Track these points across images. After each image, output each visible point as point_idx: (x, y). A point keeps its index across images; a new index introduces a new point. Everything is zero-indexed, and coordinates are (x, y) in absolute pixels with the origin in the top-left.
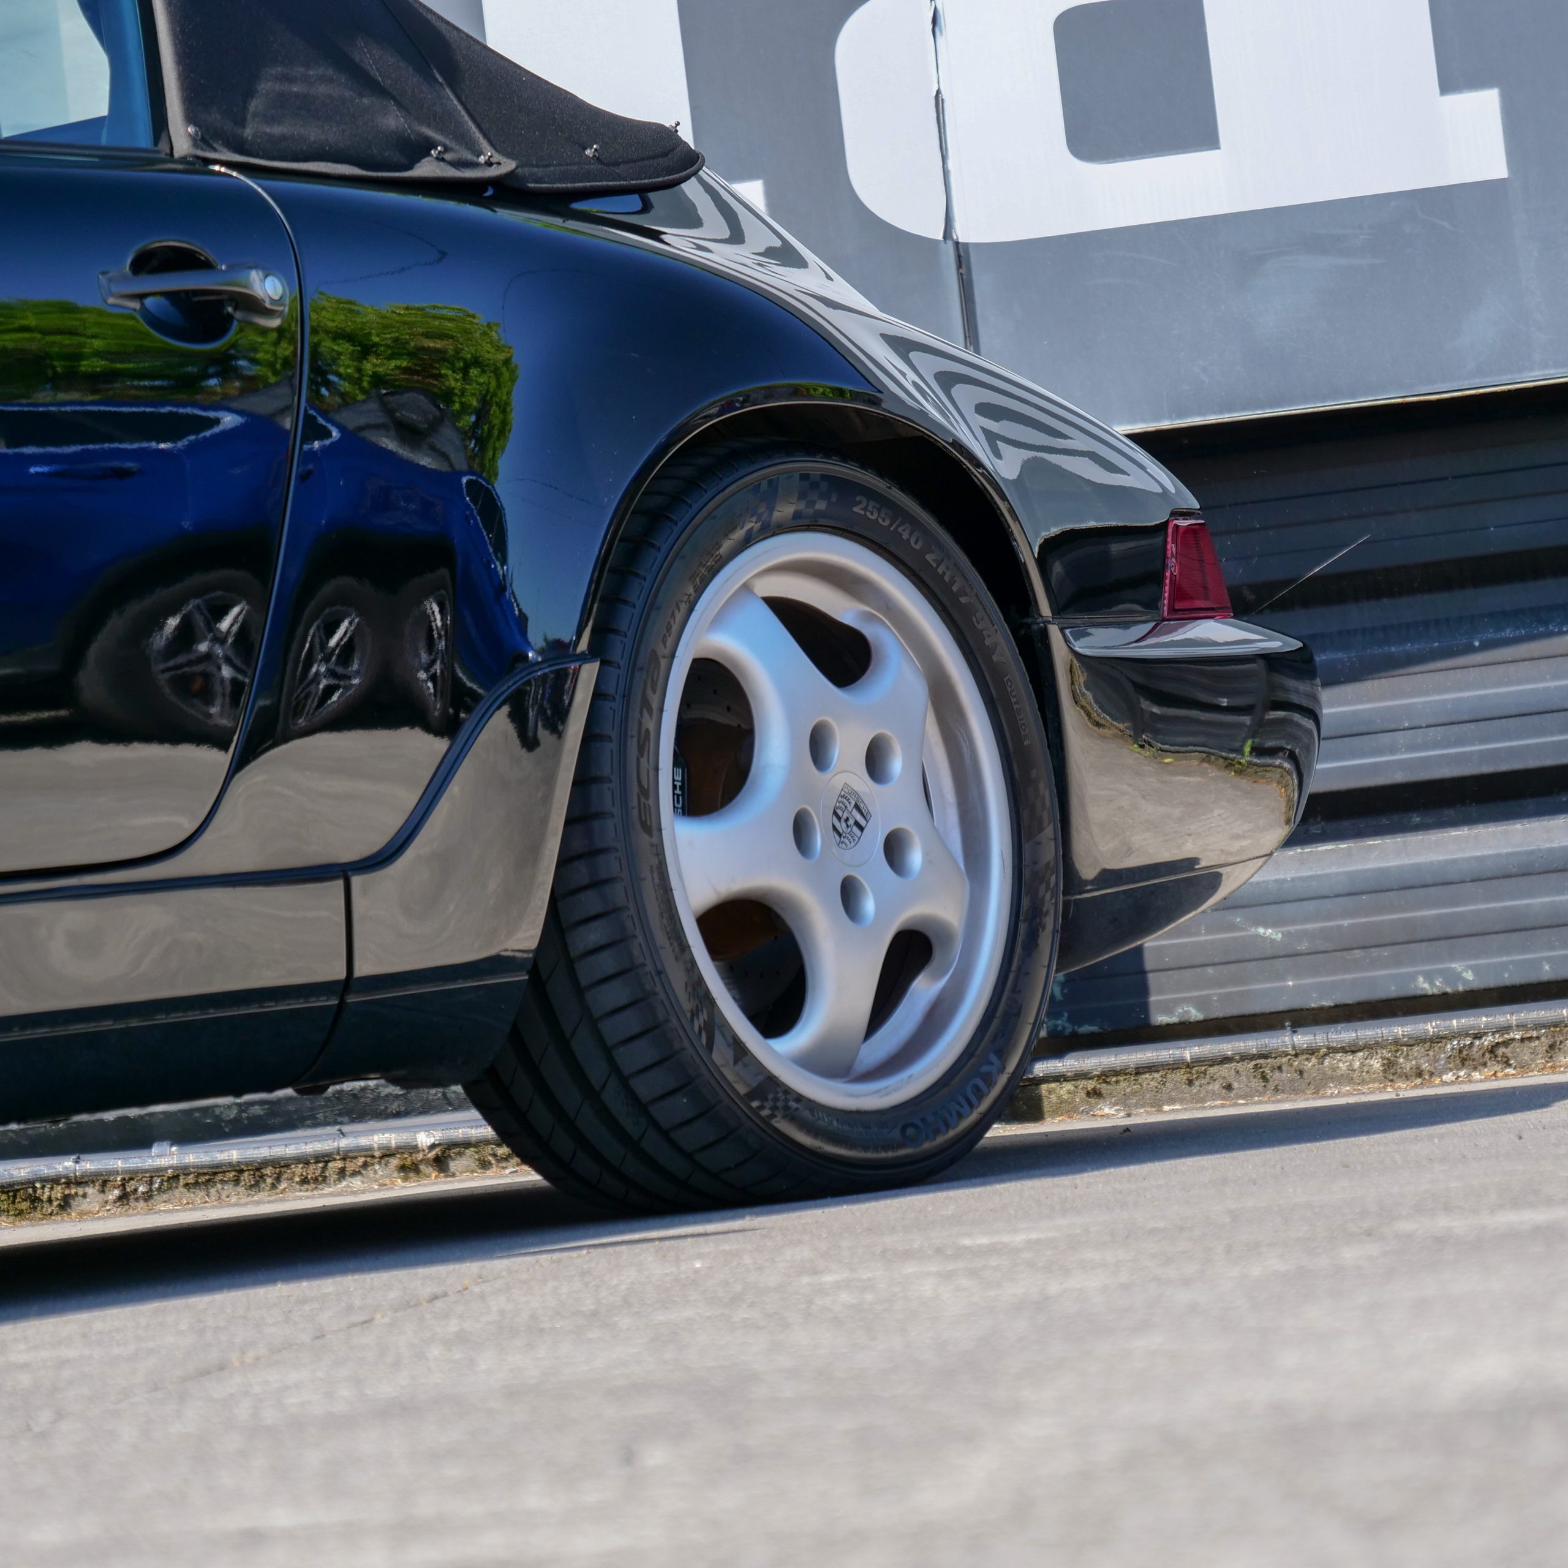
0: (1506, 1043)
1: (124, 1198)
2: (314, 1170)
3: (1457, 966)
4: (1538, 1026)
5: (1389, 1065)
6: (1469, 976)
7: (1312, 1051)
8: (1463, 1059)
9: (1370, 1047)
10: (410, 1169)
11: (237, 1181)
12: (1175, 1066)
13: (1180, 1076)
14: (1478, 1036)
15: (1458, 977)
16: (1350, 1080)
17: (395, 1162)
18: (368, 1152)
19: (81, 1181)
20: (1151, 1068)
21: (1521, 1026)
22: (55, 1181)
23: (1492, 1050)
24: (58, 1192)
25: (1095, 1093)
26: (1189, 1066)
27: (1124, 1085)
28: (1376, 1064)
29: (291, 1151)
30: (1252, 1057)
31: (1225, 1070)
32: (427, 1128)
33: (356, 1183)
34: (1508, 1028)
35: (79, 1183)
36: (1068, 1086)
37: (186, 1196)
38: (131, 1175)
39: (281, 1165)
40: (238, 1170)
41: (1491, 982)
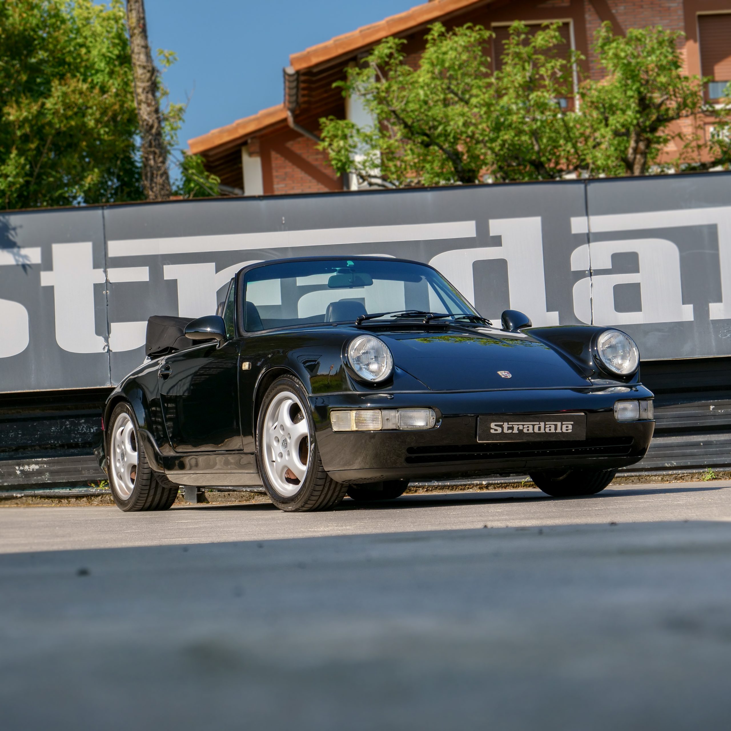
1: (427, 490)
2: (463, 487)
3: (673, 462)
4: (690, 473)
5: (662, 479)
6: (675, 464)
7: (648, 476)
8: (676, 479)
9: (659, 476)
10: (480, 488)
11: (448, 489)
12: (624, 477)
13: (624, 479)
14: (679, 475)
15: (673, 464)
16: (655, 481)
17: (478, 487)
18: (473, 484)
19: (420, 487)
21: (686, 473)
22: (414, 487)
23: (681, 477)
28: (660, 478)
29: (459, 483)
30: (637, 476)
31: (632, 478)
32: (485, 480)
33: (471, 490)
34: (684, 473)
37: (439, 490)
38: (429, 486)
39: (457, 486)
40: (449, 486)
41: (679, 465)
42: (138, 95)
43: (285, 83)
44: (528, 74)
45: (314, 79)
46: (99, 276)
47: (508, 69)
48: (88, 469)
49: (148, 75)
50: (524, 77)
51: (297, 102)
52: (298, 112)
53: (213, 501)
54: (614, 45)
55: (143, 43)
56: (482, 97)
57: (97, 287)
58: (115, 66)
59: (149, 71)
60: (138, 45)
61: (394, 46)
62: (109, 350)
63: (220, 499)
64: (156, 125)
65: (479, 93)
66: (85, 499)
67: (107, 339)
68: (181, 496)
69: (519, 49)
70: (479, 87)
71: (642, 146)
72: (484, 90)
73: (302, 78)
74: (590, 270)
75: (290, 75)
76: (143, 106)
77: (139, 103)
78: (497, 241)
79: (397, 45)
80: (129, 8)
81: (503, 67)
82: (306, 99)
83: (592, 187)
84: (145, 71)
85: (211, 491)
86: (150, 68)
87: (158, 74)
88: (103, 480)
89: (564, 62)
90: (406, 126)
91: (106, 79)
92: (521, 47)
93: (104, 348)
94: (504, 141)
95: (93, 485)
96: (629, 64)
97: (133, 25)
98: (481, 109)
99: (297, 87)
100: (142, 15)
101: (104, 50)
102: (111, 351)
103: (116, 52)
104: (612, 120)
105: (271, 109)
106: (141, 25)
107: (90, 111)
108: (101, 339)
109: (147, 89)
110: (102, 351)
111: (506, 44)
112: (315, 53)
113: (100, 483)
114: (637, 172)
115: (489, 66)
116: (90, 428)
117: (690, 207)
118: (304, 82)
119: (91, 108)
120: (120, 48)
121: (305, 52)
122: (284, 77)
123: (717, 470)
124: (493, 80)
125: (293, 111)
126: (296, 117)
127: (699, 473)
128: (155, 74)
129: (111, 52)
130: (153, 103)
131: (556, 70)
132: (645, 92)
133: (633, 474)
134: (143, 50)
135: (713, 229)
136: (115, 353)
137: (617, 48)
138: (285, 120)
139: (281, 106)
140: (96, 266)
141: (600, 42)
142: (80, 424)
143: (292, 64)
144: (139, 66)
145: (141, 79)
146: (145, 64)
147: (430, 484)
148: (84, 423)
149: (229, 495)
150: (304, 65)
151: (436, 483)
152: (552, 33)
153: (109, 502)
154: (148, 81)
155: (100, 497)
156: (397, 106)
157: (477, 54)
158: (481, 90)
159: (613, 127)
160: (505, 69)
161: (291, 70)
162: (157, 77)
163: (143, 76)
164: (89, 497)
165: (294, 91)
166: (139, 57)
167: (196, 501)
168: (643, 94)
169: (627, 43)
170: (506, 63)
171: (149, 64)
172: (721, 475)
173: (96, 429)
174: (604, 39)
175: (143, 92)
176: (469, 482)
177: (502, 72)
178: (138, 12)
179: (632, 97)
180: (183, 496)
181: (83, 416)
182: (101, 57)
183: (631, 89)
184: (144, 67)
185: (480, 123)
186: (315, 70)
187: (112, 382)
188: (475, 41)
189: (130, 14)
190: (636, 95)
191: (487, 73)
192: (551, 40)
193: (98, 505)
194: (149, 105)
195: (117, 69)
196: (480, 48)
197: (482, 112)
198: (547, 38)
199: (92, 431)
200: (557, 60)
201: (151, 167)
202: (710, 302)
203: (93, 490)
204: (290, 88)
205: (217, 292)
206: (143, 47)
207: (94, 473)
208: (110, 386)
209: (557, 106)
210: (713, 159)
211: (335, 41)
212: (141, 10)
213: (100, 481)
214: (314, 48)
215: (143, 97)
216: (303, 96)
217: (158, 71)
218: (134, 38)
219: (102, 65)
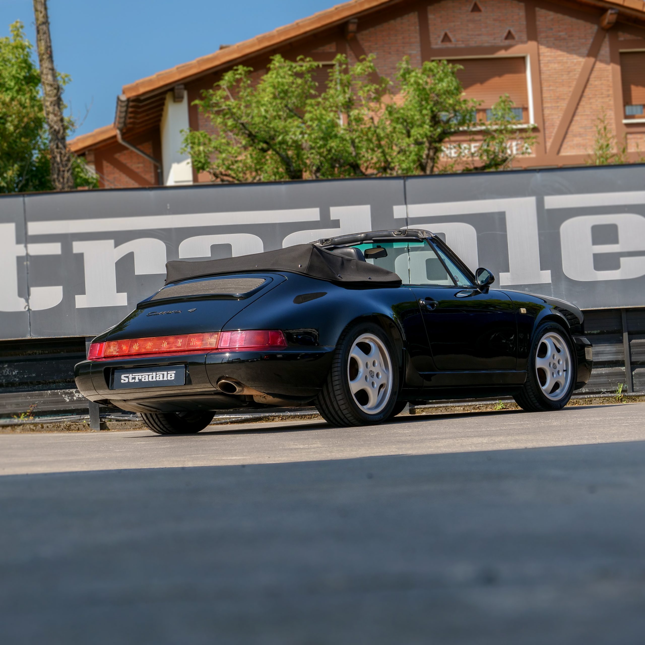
0: (480, 407)
1: (282, 419)
2: (310, 417)
5: (464, 409)
7: (453, 406)
8: (474, 409)
9: (461, 406)
13: (435, 409)
14: (476, 406)
16: (459, 410)
19: (276, 417)
20: (431, 408)
22: (272, 416)
24: (272, 418)
25: (423, 411)
26: (436, 408)
27: (427, 410)
28: (462, 409)
29: (307, 413)
30: (445, 407)
31: (441, 409)
35: (275, 417)
36: (419, 410)
37: (291, 419)
38: (283, 416)
39: (305, 416)
40: (299, 416)
42: (47, 107)
43: (117, 107)
44: (347, 96)
45: (141, 104)
46: (21, 250)
47: (332, 92)
48: (11, 404)
49: (55, 91)
50: (345, 98)
51: (125, 123)
52: (124, 131)
53: (113, 429)
54: (413, 74)
55: (50, 66)
56: (315, 113)
57: (20, 259)
58: (22, 85)
59: (55, 89)
60: (46, 68)
61: (243, 73)
62: (29, 309)
63: (118, 427)
64: (61, 132)
65: (312, 110)
66: (9, 428)
67: (27, 301)
68: (87, 425)
69: (341, 76)
70: (311, 105)
71: (431, 153)
72: (316, 108)
73: (131, 104)
74: (408, 247)
75: (122, 101)
76: (51, 116)
77: (48, 114)
78: (336, 224)
79: (246, 72)
80: (39, 38)
81: (328, 90)
82: (132, 120)
83: (410, 182)
84: (52, 88)
85: (110, 421)
86: (56, 86)
87: (62, 91)
88: (23, 413)
89: (377, 87)
90: (250, 135)
91: (15, 95)
92: (342, 74)
93: (25, 308)
94: (331, 148)
95: (15, 416)
96: (424, 89)
97: (42, 52)
98: (314, 123)
99: (126, 112)
100: (49, 44)
101: (14, 72)
102: (31, 310)
103: (23, 74)
104: (413, 132)
105: (104, 128)
106: (49, 52)
107: (10, 119)
108: (23, 300)
109: (54, 103)
110: (22, 309)
111: (330, 72)
112: (143, 84)
113: (21, 415)
114: (428, 172)
115: (317, 89)
116: (12, 371)
117: (485, 199)
118: (132, 107)
119: (11, 116)
120: (26, 71)
121: (134, 84)
122: (117, 103)
123: (506, 401)
124: (320, 100)
125: (121, 130)
126: (123, 134)
127: (491, 404)
128: (61, 91)
129: (19, 74)
130: (59, 114)
131: (371, 93)
132: (437, 111)
133: (441, 405)
134: (50, 72)
135: (502, 216)
136: (34, 312)
137: (416, 77)
138: (115, 137)
139: (112, 125)
140: (18, 242)
141: (402, 72)
142: (4, 368)
143: (124, 93)
144: (48, 84)
145: (49, 95)
146: (52, 83)
147: (284, 414)
148: (8, 367)
149: (125, 423)
150: (133, 94)
151: (289, 414)
152: (368, 64)
153: (29, 430)
154: (55, 96)
155: (21, 427)
156: (244, 119)
157: (308, 80)
158: (313, 108)
159: (415, 137)
160: (329, 92)
161: (123, 98)
162: (61, 93)
163: (51, 93)
164: (13, 426)
165: (123, 114)
166: (47, 77)
167: (99, 429)
168: (435, 113)
169: (423, 73)
170: (330, 88)
171: (55, 83)
172: (508, 405)
173: (17, 372)
174: (404, 70)
175: (50, 105)
176: (315, 413)
177: (328, 95)
178: (46, 42)
179: (427, 115)
180: (89, 425)
181: (6, 362)
182: (12, 78)
183: (426, 109)
184: (51, 85)
185: (313, 133)
186: (142, 98)
187: (31, 334)
188: (306, 69)
189: (39, 43)
190: (430, 114)
191: (315, 94)
192: (367, 69)
193: (20, 432)
194: (55, 115)
195: (25, 87)
196: (309, 75)
197: (314, 125)
198: (364, 68)
199: (14, 373)
200: (372, 85)
201: (58, 164)
202: (500, 272)
203: (16, 420)
204: (121, 112)
205: (116, 263)
206: (50, 69)
207: (16, 407)
208: (30, 338)
209: (371, 121)
210: (483, 164)
211: (158, 76)
212: (48, 40)
213: (21, 414)
214: (141, 80)
215: (51, 109)
216: (130, 118)
217: (62, 89)
218: (43, 62)
219: (12, 84)
